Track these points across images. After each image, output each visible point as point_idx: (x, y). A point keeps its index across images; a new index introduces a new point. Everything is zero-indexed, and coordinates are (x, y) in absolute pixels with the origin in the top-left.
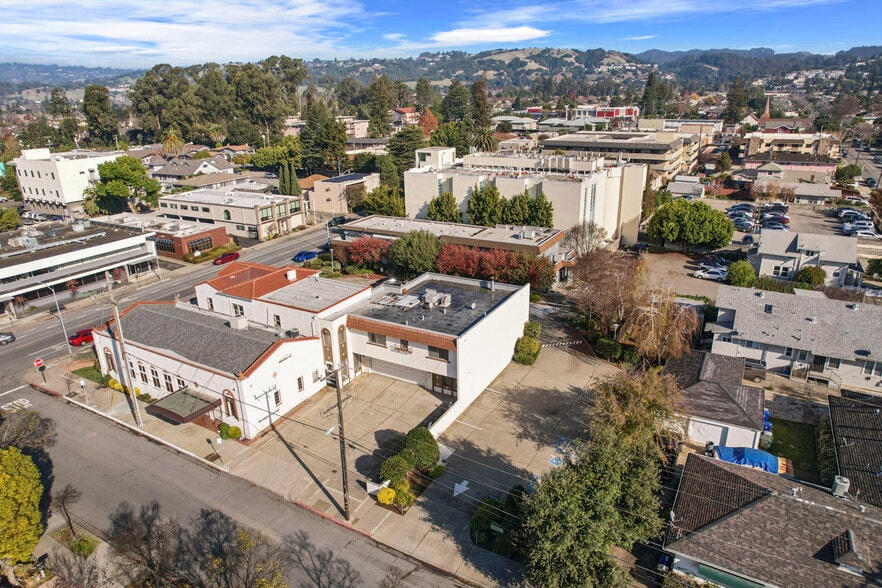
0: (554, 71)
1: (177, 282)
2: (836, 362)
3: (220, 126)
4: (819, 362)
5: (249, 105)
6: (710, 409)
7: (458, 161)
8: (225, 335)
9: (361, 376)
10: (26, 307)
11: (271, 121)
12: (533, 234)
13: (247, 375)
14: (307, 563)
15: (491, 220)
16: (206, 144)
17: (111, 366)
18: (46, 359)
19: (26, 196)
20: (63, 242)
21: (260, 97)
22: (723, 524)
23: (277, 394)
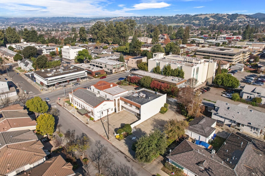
0: (219, 21)
1: (91, 82)
2: (243, 125)
3: (111, 39)
4: (239, 124)
5: (119, 33)
6: (197, 131)
7: (165, 56)
8: (94, 98)
9: (123, 111)
10: (59, 85)
11: (125, 38)
12: (177, 80)
13: (96, 107)
14: (99, 146)
15: (168, 74)
16: (107, 43)
17: (72, 101)
18: (60, 98)
19: (63, 57)
20: (68, 71)
21: (122, 31)
22: (180, 154)
23: (102, 112)
